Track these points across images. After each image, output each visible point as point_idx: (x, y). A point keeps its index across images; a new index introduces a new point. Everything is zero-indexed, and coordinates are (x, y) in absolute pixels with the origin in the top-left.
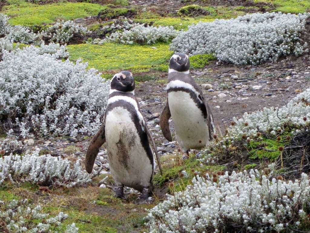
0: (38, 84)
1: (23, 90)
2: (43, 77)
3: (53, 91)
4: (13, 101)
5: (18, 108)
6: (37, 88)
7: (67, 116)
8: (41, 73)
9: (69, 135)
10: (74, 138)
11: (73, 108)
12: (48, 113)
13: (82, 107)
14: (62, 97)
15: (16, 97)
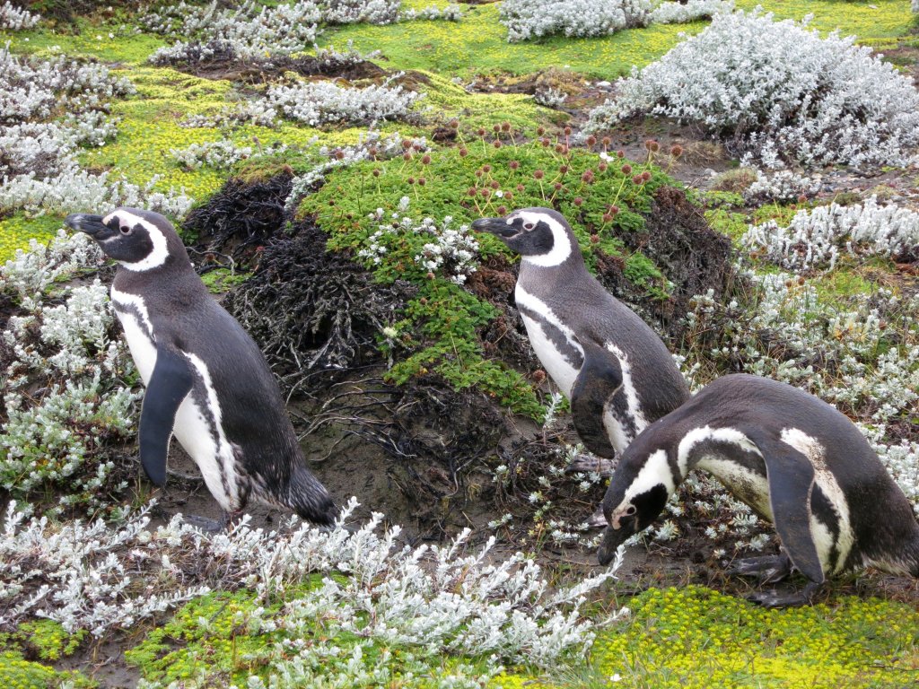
0: (789, 74)
1: (765, 85)
2: (795, 62)
3: (814, 85)
4: (745, 102)
5: (753, 114)
6: (786, 80)
7: (841, 131)
8: (792, 55)
9: (846, 163)
10: (856, 168)
11: (849, 117)
12: (809, 124)
13: (861, 115)
14: (829, 97)
15: (751, 96)
